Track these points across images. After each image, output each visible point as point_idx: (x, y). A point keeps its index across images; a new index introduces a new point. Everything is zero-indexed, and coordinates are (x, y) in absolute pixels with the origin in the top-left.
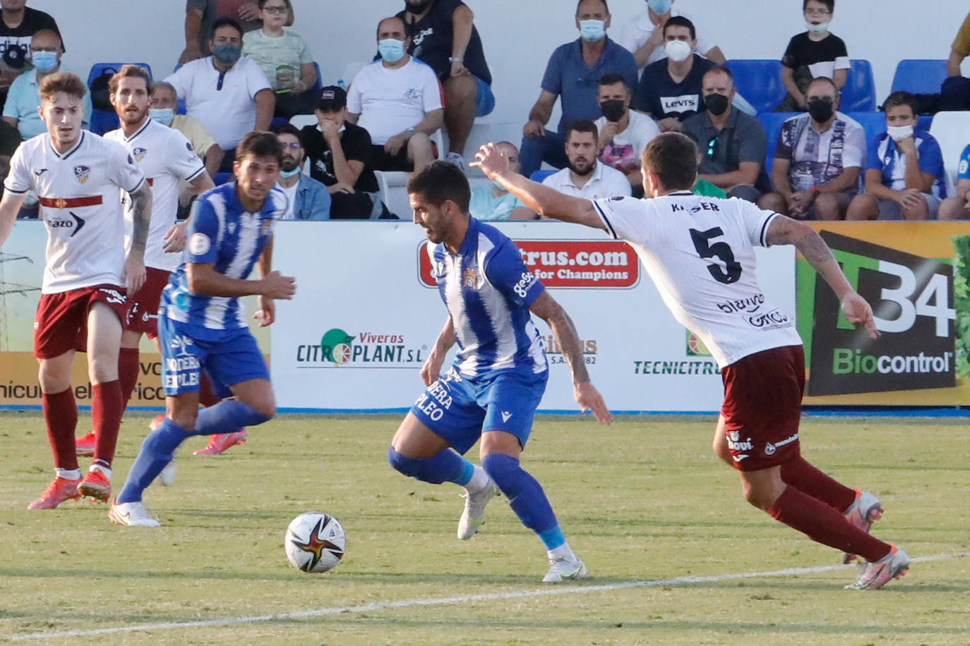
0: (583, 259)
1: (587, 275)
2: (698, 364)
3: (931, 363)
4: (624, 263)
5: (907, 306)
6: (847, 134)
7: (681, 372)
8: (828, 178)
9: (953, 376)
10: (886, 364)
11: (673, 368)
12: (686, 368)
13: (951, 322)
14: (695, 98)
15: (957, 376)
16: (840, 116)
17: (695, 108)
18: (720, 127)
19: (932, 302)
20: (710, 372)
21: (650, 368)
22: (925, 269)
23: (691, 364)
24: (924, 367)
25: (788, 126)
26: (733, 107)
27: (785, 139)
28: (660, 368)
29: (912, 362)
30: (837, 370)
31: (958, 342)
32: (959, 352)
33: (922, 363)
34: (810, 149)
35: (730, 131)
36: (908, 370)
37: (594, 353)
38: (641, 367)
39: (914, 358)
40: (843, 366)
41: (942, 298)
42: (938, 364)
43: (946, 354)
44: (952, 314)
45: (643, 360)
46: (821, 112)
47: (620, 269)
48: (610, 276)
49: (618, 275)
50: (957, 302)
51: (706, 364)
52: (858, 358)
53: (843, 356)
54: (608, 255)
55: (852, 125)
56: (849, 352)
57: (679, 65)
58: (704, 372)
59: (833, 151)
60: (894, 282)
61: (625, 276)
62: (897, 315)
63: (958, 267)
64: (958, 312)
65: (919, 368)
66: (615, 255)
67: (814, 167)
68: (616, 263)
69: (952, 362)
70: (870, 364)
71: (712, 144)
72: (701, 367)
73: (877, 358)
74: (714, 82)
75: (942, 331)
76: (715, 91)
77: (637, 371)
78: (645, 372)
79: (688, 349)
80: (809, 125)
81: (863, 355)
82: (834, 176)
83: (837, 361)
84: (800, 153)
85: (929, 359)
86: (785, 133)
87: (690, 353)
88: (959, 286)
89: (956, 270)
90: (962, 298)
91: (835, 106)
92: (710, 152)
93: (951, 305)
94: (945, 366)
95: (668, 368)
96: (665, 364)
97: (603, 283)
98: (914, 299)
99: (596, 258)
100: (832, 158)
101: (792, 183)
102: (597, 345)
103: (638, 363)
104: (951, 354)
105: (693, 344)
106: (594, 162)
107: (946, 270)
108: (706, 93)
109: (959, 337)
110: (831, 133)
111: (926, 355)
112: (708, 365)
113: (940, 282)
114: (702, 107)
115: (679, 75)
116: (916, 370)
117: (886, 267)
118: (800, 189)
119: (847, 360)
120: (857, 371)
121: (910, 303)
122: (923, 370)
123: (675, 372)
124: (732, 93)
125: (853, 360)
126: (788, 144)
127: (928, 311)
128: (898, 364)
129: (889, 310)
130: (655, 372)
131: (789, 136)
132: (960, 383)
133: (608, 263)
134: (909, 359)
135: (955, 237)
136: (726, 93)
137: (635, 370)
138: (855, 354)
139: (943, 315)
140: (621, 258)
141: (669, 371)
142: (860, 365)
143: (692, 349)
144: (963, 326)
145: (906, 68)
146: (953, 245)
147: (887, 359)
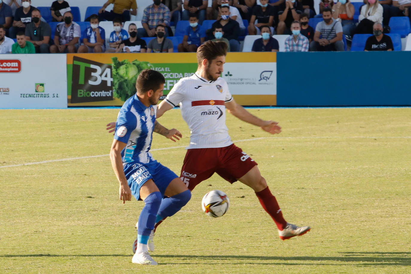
0: (5, 65)
1: (6, 69)
2: (39, 94)
3: (106, 94)
4: (17, 66)
5: (99, 77)
6: (75, 28)
7: (34, 97)
8: (70, 41)
9: (112, 97)
10: (93, 94)
11: (32, 96)
12: (35, 96)
13: (111, 82)
14: (30, 18)
15: (114, 97)
16: (73, 22)
17: (30, 21)
18: (37, 26)
19: (106, 76)
20: (42, 97)
21: (25, 96)
22: (104, 67)
23: (37, 95)
24: (104, 95)
25: (58, 26)
26: (41, 21)
27: (57, 30)
28: (28, 96)
29: (101, 94)
30: (79, 96)
31: (114, 88)
32: (114, 90)
33: (103, 94)
34: (64, 32)
35: (40, 28)
36: (99, 96)
37: (8, 92)
38: (22, 95)
39: (101, 92)
40: (81, 95)
41: (109, 75)
42: (108, 94)
43: (110, 91)
44: (112, 80)
45: (23, 94)
46: (68, 21)
47: (16, 67)
48: (13, 69)
49: (15, 69)
50: (113, 76)
51: (41, 94)
52: (85, 92)
53: (81, 92)
54: (12, 63)
55: (76, 25)
56: (82, 91)
57: (26, 9)
58: (41, 97)
59: (71, 32)
60: (95, 71)
61: (17, 69)
62: (96, 80)
63: (114, 66)
64: (114, 79)
65: (102, 95)
66: (14, 63)
67: (66, 38)
68: (14, 66)
69: (112, 93)
70: (88, 94)
71: (35, 32)
72: (40, 95)
73: (90, 92)
74: (35, 14)
75: (109, 84)
76: (35, 16)
77: (21, 97)
78: (24, 97)
79: (36, 90)
80: (64, 25)
81: (86, 92)
82: (71, 40)
83: (79, 93)
84: (62, 33)
85: (105, 93)
86: (57, 28)
87: (36, 91)
88: (114, 71)
89: (113, 67)
90: (115, 75)
91: (72, 20)
92: (35, 34)
93: (111, 77)
94: (110, 94)
95: (30, 96)
96: (29, 95)
97: (11, 71)
98: (101, 75)
99: (9, 64)
100: (70, 34)
101: (60, 43)
102: (10, 90)
103: (21, 94)
104: (112, 91)
105: (37, 89)
106: (4, 37)
107: (110, 67)
108: (33, 17)
109: (114, 86)
110: (70, 27)
111: (105, 91)
112: (42, 95)
113: (108, 71)
114: (32, 21)
115: (26, 11)
116: (102, 96)
117: (93, 66)
118: (62, 44)
119: (82, 93)
120: (85, 96)
121: (100, 77)
122: (104, 96)
123: (32, 97)
124: (40, 17)
125: (84, 93)
126: (59, 31)
127: (105, 79)
128: (97, 94)
129: (94, 78)
130: (26, 97)
131: (59, 29)
132: (114, 99)
133: (12, 66)
134: (100, 92)
135: (113, 57)
136: (38, 17)
137: (20, 97)
138: (84, 91)
139: (109, 80)
140: (16, 64)
141: (30, 97)
142: (86, 94)
143: (37, 90)
144: (115, 83)
145: (89, 9)
146: (112, 60)
147: (93, 92)
